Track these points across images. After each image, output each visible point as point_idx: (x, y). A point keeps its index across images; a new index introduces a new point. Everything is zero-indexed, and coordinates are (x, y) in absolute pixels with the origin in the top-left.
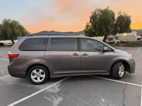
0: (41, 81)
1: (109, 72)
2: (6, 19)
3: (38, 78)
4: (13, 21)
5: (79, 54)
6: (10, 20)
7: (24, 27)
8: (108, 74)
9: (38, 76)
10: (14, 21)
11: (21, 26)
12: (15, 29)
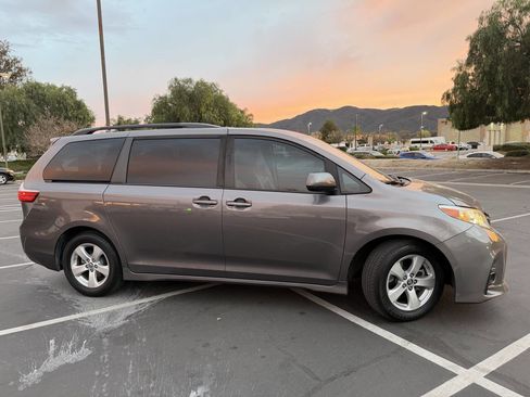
0: (98, 284)
1: (343, 284)
2: (179, 78)
3: (92, 275)
4: (197, 83)
5: (219, 199)
6: (190, 81)
7: (231, 101)
8: (343, 290)
9: (90, 266)
10: (203, 84)
11: (222, 97)
12: (203, 109)
